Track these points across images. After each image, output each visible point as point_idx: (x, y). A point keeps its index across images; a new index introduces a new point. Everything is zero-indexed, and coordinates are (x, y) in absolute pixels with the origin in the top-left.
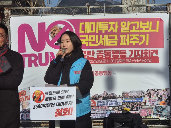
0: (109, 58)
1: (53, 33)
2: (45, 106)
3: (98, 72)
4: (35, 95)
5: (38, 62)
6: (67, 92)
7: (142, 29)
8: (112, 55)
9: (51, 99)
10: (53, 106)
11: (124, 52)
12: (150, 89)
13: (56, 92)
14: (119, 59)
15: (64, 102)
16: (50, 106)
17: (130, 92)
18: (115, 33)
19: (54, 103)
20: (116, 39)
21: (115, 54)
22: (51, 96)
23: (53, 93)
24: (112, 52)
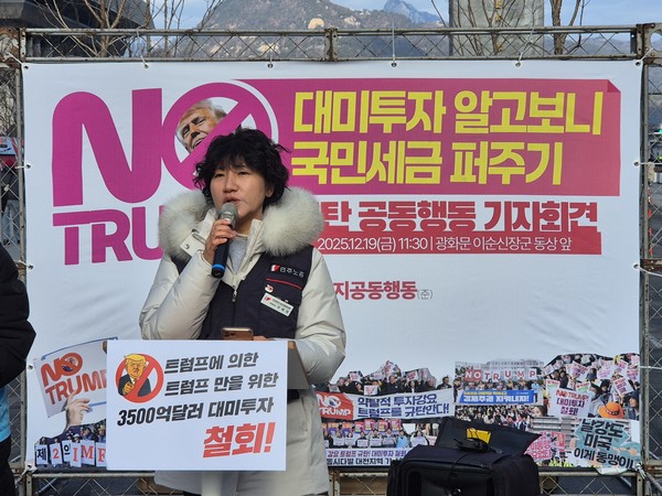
0: (408, 231)
1: (192, 131)
2: (166, 414)
3: (363, 284)
4: (124, 373)
5: (129, 242)
6: (251, 362)
7: (538, 121)
8: (418, 221)
9: (187, 388)
10: (195, 416)
11: (466, 211)
12: (563, 354)
13: (208, 361)
14: (448, 235)
15: (239, 401)
16: (184, 415)
17: (487, 366)
18: (430, 136)
19: (202, 405)
20: (437, 158)
21: (431, 217)
22: (188, 376)
23: (198, 364)
24: (417, 209)
